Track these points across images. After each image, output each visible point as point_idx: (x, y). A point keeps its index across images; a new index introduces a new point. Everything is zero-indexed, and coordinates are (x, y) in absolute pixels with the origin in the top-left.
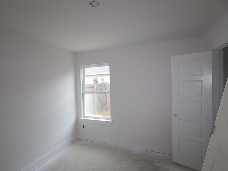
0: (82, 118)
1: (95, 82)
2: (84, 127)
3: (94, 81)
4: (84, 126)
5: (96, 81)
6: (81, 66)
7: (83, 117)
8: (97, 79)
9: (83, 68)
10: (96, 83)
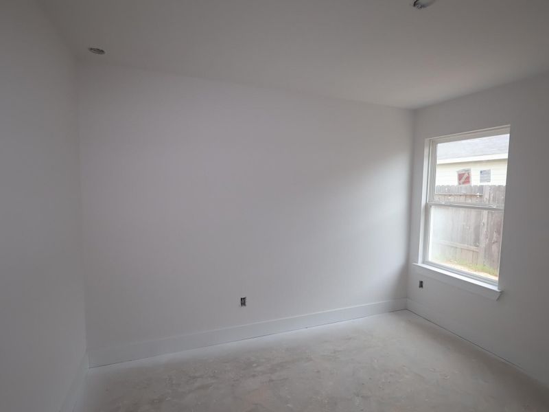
0: (420, 264)
1: (462, 181)
2: (421, 285)
3: (460, 176)
4: (421, 283)
5: (464, 178)
6: (427, 140)
7: (423, 263)
8: (468, 171)
9: (433, 145)
10: (464, 183)
